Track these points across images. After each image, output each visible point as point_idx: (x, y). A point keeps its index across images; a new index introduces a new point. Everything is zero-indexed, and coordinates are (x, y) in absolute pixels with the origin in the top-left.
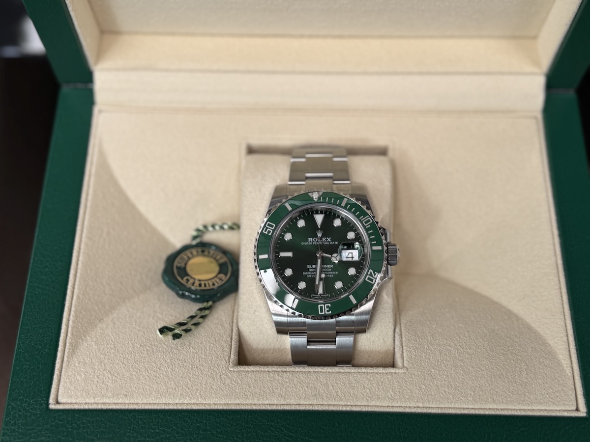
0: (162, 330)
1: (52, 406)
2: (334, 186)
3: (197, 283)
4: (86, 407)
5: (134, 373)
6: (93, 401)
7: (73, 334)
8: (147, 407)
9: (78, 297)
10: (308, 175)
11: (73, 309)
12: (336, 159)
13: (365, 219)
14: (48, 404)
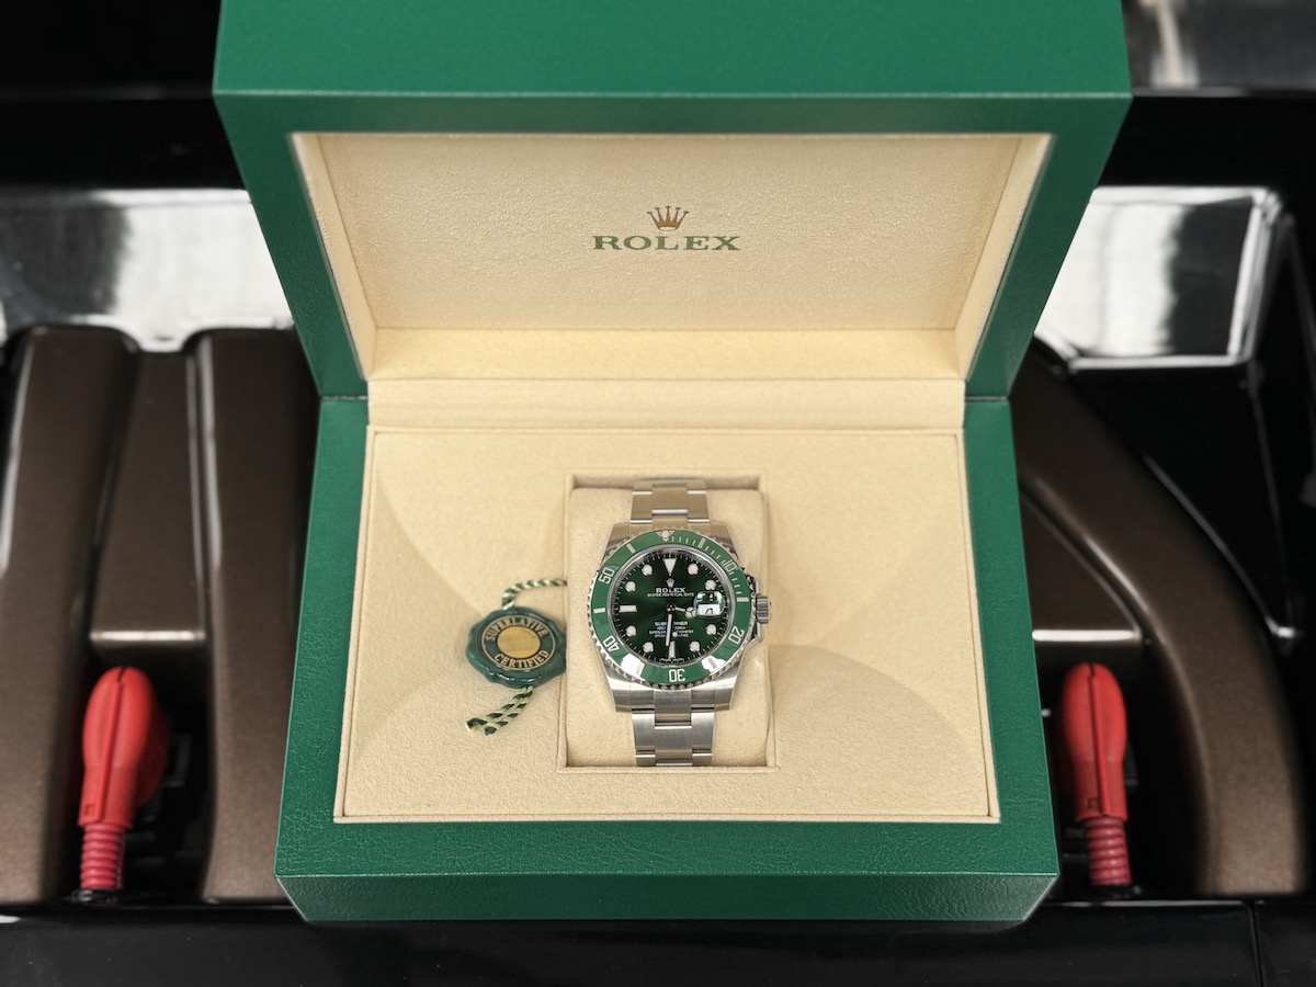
0: (471, 724)
1: (336, 820)
2: (689, 525)
3: (513, 662)
4: (380, 820)
5: (438, 778)
6: (389, 813)
7: (358, 731)
8: (455, 820)
9: (361, 683)
10: (655, 511)
11: (356, 698)
12: (690, 492)
13: (727, 565)
14: (332, 817)
